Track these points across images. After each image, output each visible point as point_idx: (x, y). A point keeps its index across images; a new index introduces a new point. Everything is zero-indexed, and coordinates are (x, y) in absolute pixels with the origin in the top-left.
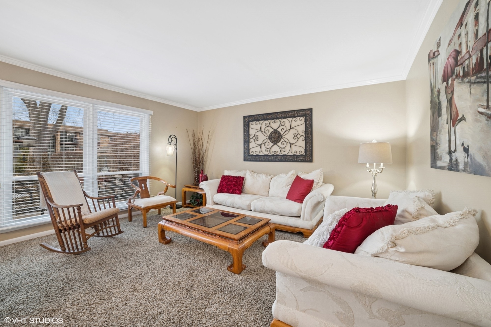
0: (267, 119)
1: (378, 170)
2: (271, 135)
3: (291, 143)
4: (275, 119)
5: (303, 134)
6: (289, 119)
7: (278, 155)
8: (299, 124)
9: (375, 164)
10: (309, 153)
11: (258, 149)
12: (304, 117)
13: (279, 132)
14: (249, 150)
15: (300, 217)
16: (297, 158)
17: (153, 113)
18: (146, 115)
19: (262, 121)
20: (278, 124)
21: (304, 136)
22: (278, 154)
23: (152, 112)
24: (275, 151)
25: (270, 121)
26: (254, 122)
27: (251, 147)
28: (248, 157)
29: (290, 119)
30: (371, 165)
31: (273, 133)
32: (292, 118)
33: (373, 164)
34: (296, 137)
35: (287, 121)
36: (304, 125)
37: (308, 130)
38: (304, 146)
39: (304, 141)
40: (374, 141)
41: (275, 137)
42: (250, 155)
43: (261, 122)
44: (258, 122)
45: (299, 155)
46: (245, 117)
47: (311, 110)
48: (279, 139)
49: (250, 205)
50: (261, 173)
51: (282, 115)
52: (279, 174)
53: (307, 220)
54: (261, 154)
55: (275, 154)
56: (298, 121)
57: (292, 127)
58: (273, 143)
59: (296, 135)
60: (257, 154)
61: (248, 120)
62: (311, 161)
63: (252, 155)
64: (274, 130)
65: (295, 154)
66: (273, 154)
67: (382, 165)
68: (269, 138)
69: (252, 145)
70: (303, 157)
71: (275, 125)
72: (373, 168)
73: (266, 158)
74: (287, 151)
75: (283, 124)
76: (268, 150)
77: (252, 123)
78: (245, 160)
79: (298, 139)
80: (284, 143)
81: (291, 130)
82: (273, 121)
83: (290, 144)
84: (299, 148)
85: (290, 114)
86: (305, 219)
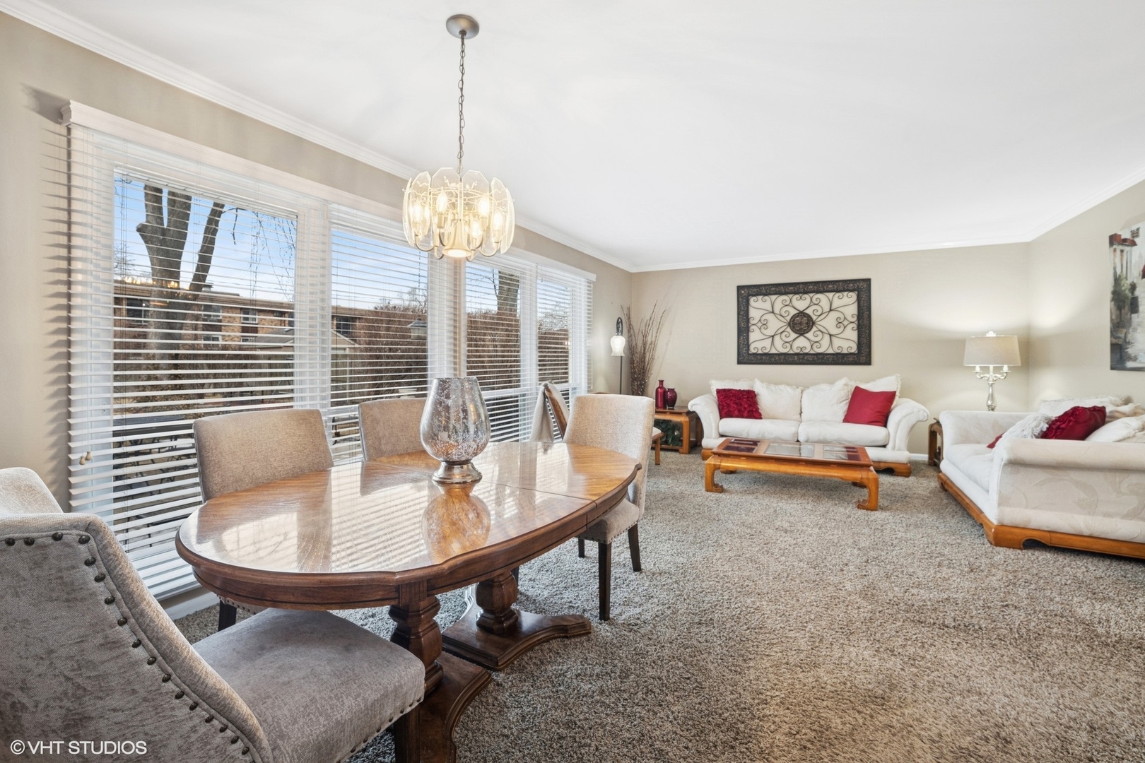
0: (785, 293)
1: (999, 376)
2: (794, 320)
3: (832, 333)
4: (801, 293)
5: (855, 319)
6: (827, 294)
7: (807, 354)
8: (847, 303)
9: (991, 367)
10: (865, 349)
11: (767, 343)
12: (856, 292)
13: (809, 317)
14: (748, 346)
15: (884, 446)
16: (843, 358)
17: (596, 279)
18: (583, 280)
19: (776, 296)
20: (807, 302)
21: (857, 322)
22: (806, 351)
23: (593, 277)
24: (801, 346)
25: (791, 296)
26: (760, 297)
27: (751, 340)
28: (746, 356)
29: (830, 295)
30: (985, 369)
31: (797, 317)
32: (833, 294)
33: (989, 367)
34: (840, 324)
35: (823, 299)
36: (856, 304)
37: (863, 313)
38: (855, 338)
39: (857, 331)
40: (991, 334)
41: (802, 324)
42: (751, 354)
43: (774, 297)
44: (766, 297)
45: (846, 354)
46: (740, 288)
47: (868, 281)
48: (808, 327)
49: (798, 433)
50: (780, 384)
51: (816, 288)
52: (814, 384)
53: (899, 450)
54: (773, 351)
55: (801, 352)
56: (845, 298)
57: (832, 308)
58: (796, 333)
59: (840, 321)
60: (766, 351)
61: (746, 294)
62: (868, 362)
63: (755, 354)
64: (798, 312)
65: (839, 351)
66: (798, 351)
67: (1005, 368)
68: (789, 324)
69: (754, 336)
70: (853, 356)
71: (801, 303)
72: (988, 373)
73: (784, 359)
74: (824, 347)
75: (817, 303)
76: (787, 344)
77: (754, 298)
78: (739, 362)
79: (845, 328)
80: (819, 333)
81: (832, 313)
82: (797, 296)
83: (831, 335)
84: (847, 342)
85: (831, 286)
86: (896, 448)
